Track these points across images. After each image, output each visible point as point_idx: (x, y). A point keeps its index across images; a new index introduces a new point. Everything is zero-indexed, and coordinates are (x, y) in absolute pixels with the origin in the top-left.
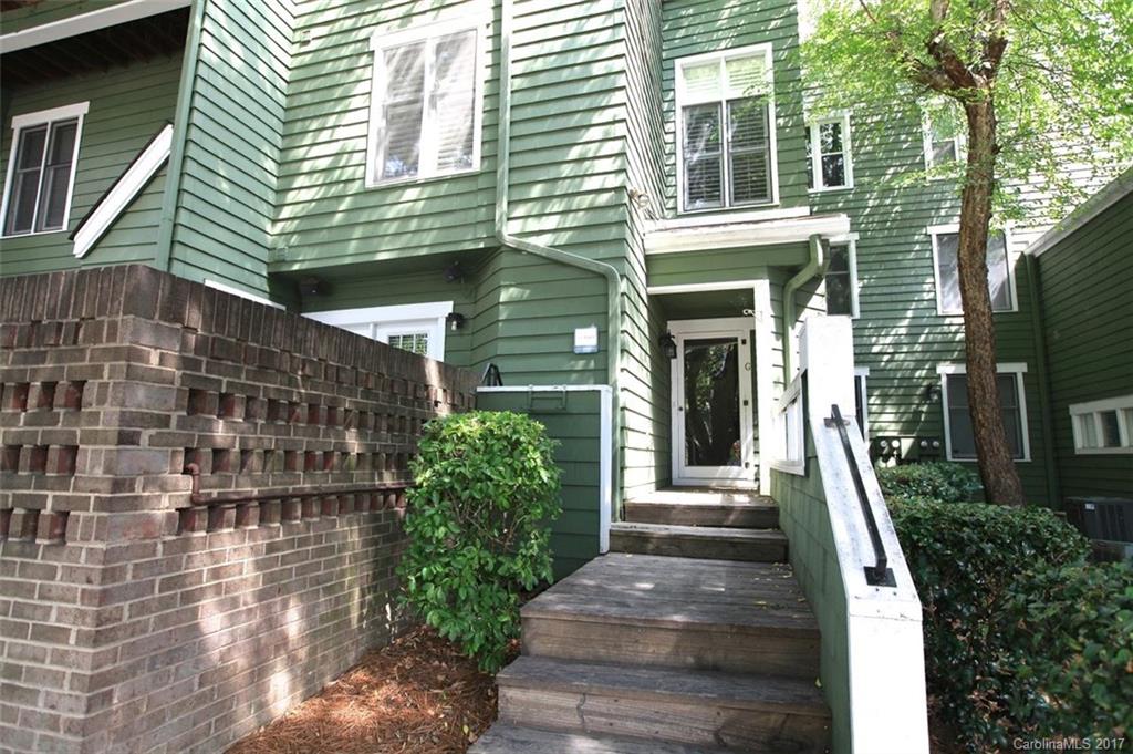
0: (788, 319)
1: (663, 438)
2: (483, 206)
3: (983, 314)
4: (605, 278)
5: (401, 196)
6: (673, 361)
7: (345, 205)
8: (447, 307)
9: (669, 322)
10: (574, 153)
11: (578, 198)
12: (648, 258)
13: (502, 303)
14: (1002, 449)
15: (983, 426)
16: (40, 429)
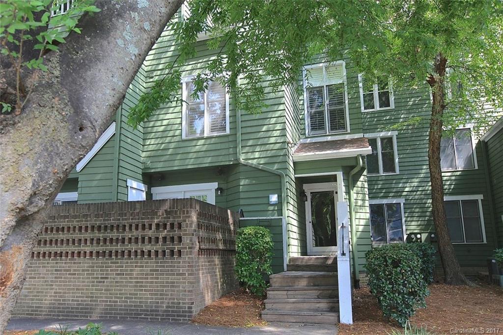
0: (350, 186)
1: (303, 241)
2: (231, 148)
3: (438, 179)
4: (280, 176)
5: (197, 143)
6: (306, 202)
7: (172, 145)
8: (215, 185)
9: (304, 185)
10: (264, 128)
11: (268, 145)
12: (294, 163)
13: (241, 185)
14: (446, 236)
15: (438, 226)
16: (171, 233)
